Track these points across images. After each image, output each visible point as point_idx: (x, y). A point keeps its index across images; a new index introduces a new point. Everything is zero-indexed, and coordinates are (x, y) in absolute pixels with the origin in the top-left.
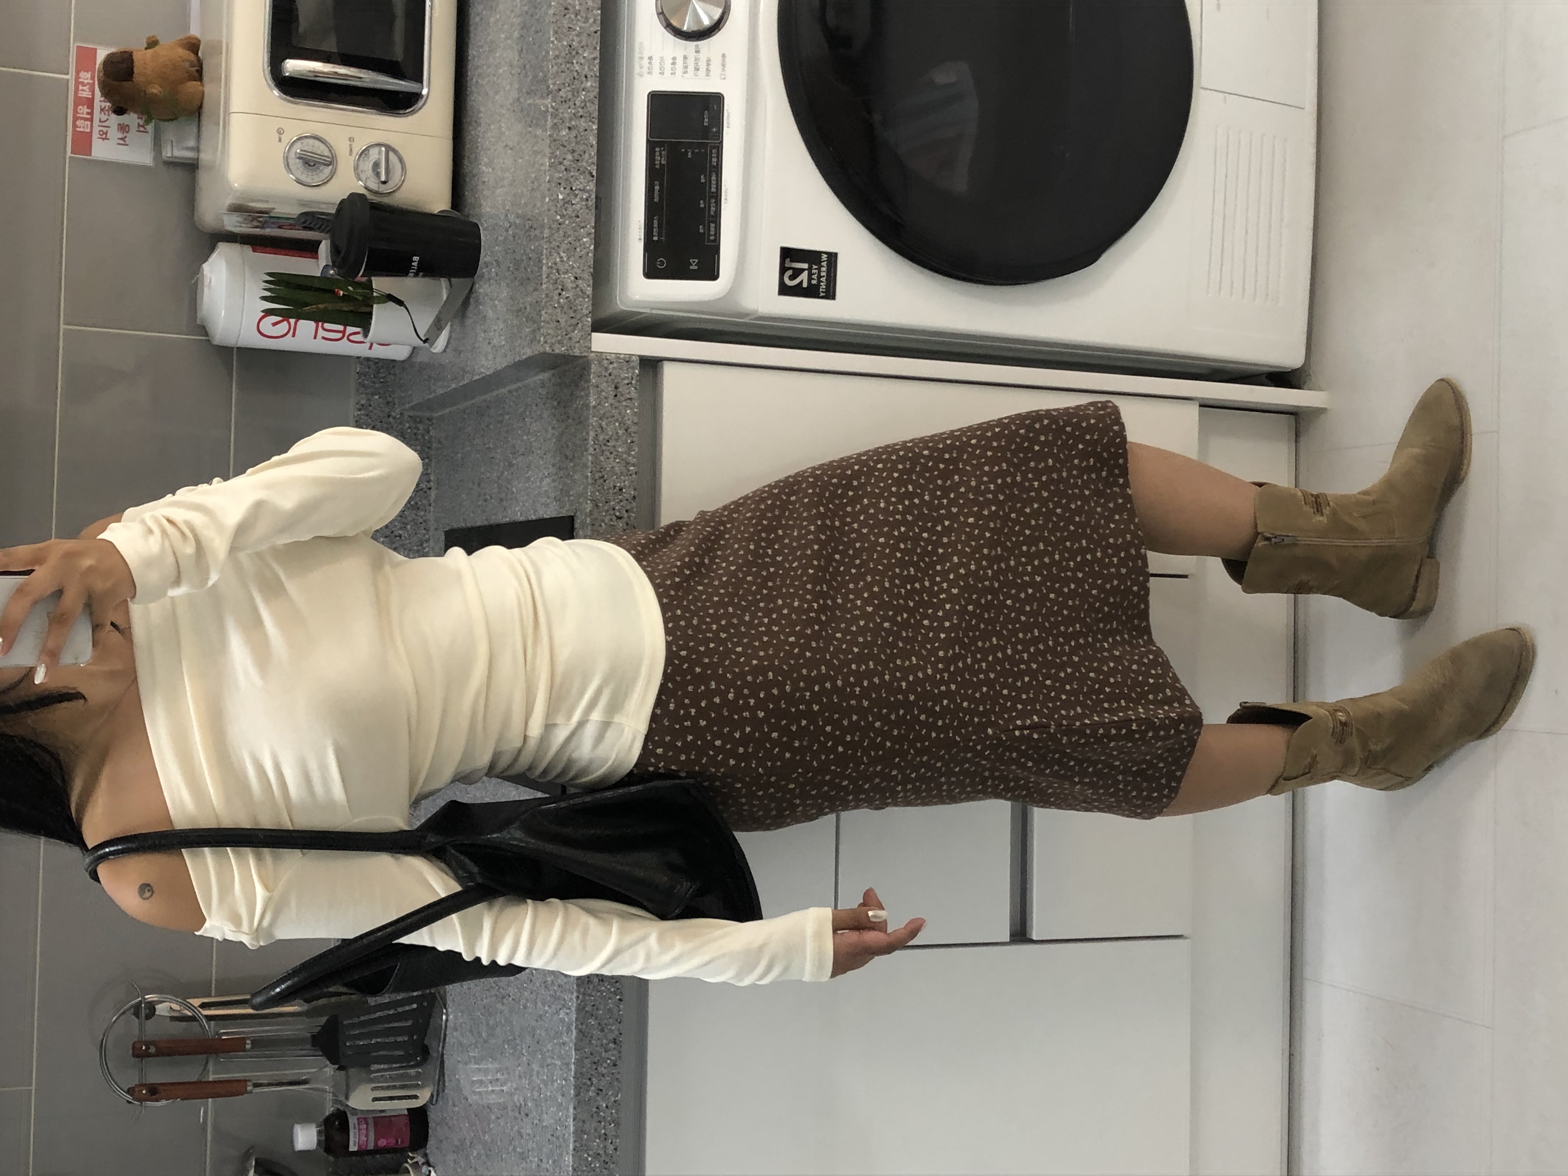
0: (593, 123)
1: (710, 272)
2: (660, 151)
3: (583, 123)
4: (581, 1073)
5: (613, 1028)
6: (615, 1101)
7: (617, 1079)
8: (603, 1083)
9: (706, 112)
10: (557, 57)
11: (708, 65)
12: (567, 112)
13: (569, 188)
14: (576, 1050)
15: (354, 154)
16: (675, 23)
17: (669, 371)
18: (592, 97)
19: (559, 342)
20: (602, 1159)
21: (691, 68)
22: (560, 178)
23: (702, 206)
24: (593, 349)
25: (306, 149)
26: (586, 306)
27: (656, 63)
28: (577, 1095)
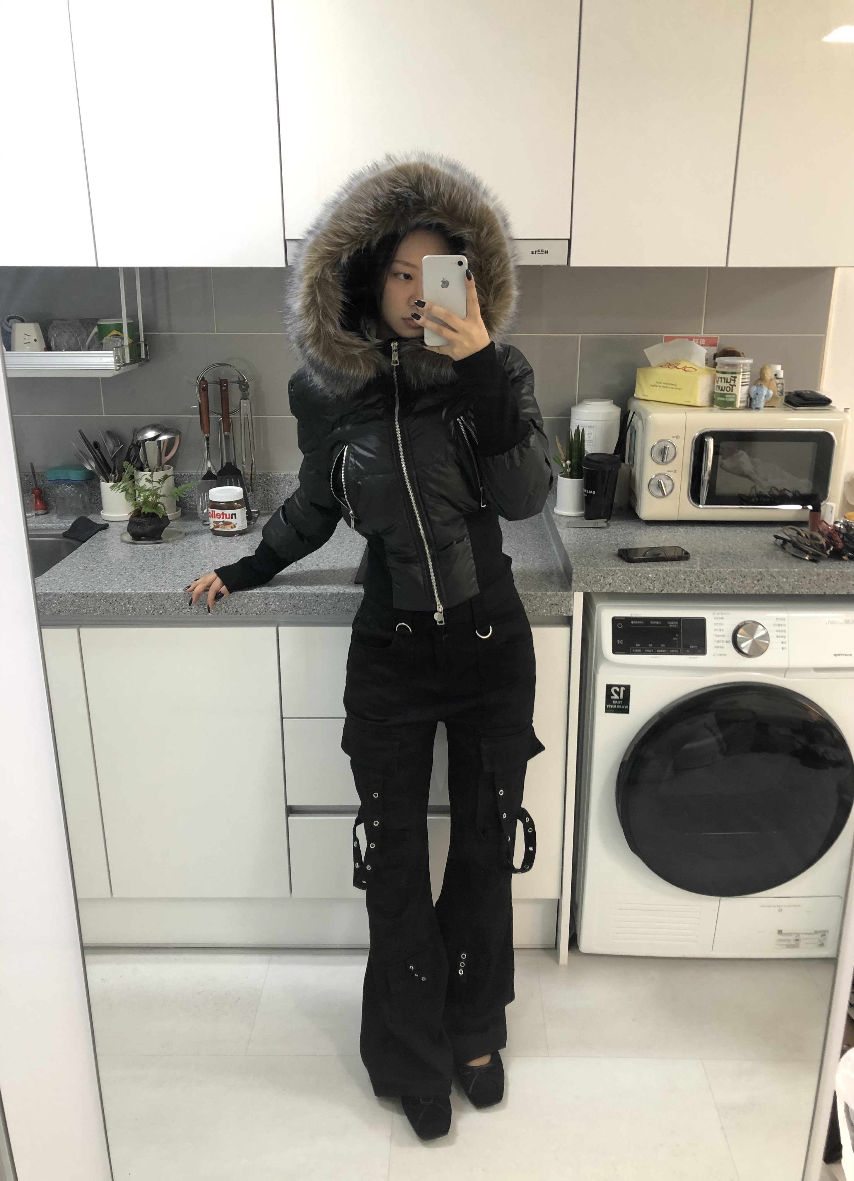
0: (688, 591)
1: (616, 649)
2: (676, 624)
3: (687, 586)
5: (244, 611)
7: (219, 613)
9: (697, 647)
10: (720, 572)
11: (721, 647)
13: (653, 579)
15: (669, 473)
16: (741, 631)
17: (566, 630)
18: (701, 590)
19: (578, 576)
21: (718, 639)
22: (660, 575)
23: (650, 645)
24: (575, 593)
25: (670, 450)
26: (596, 589)
27: (721, 621)
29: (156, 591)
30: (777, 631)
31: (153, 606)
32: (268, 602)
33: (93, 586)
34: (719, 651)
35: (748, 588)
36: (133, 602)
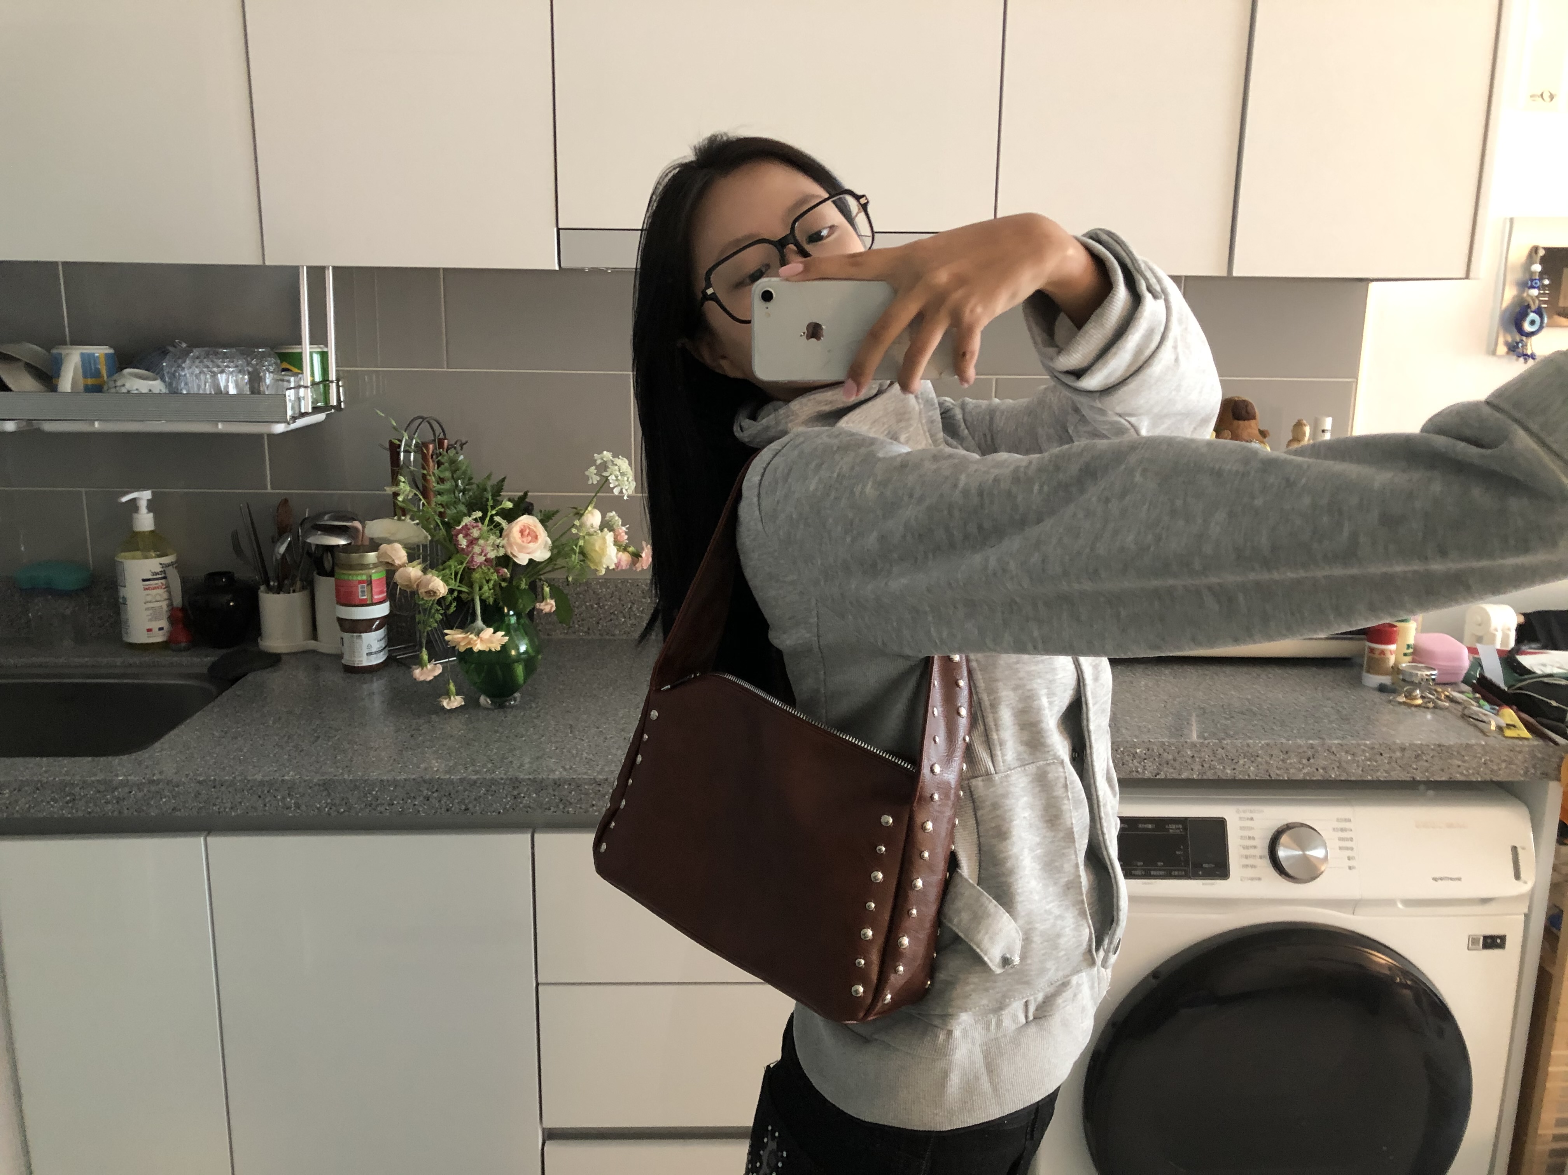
0: (1198, 775)
2: (1179, 829)
3: (1197, 767)
4: (442, 784)
5: (477, 808)
6: (419, 811)
7: (436, 812)
8: (434, 801)
9: (1213, 866)
10: (1248, 745)
11: (1251, 866)
12: (1206, 755)
13: (1145, 757)
14: (460, 779)
16: (1282, 839)
18: (1219, 774)
20: (374, 803)
21: (1248, 852)
22: (1153, 750)
23: (1139, 864)
27: (1248, 824)
28: (425, 781)
29: (335, 776)
30: (1341, 839)
31: (329, 801)
32: (519, 794)
33: (232, 767)
34: (1250, 873)
35: (1292, 771)
36: (296, 794)
